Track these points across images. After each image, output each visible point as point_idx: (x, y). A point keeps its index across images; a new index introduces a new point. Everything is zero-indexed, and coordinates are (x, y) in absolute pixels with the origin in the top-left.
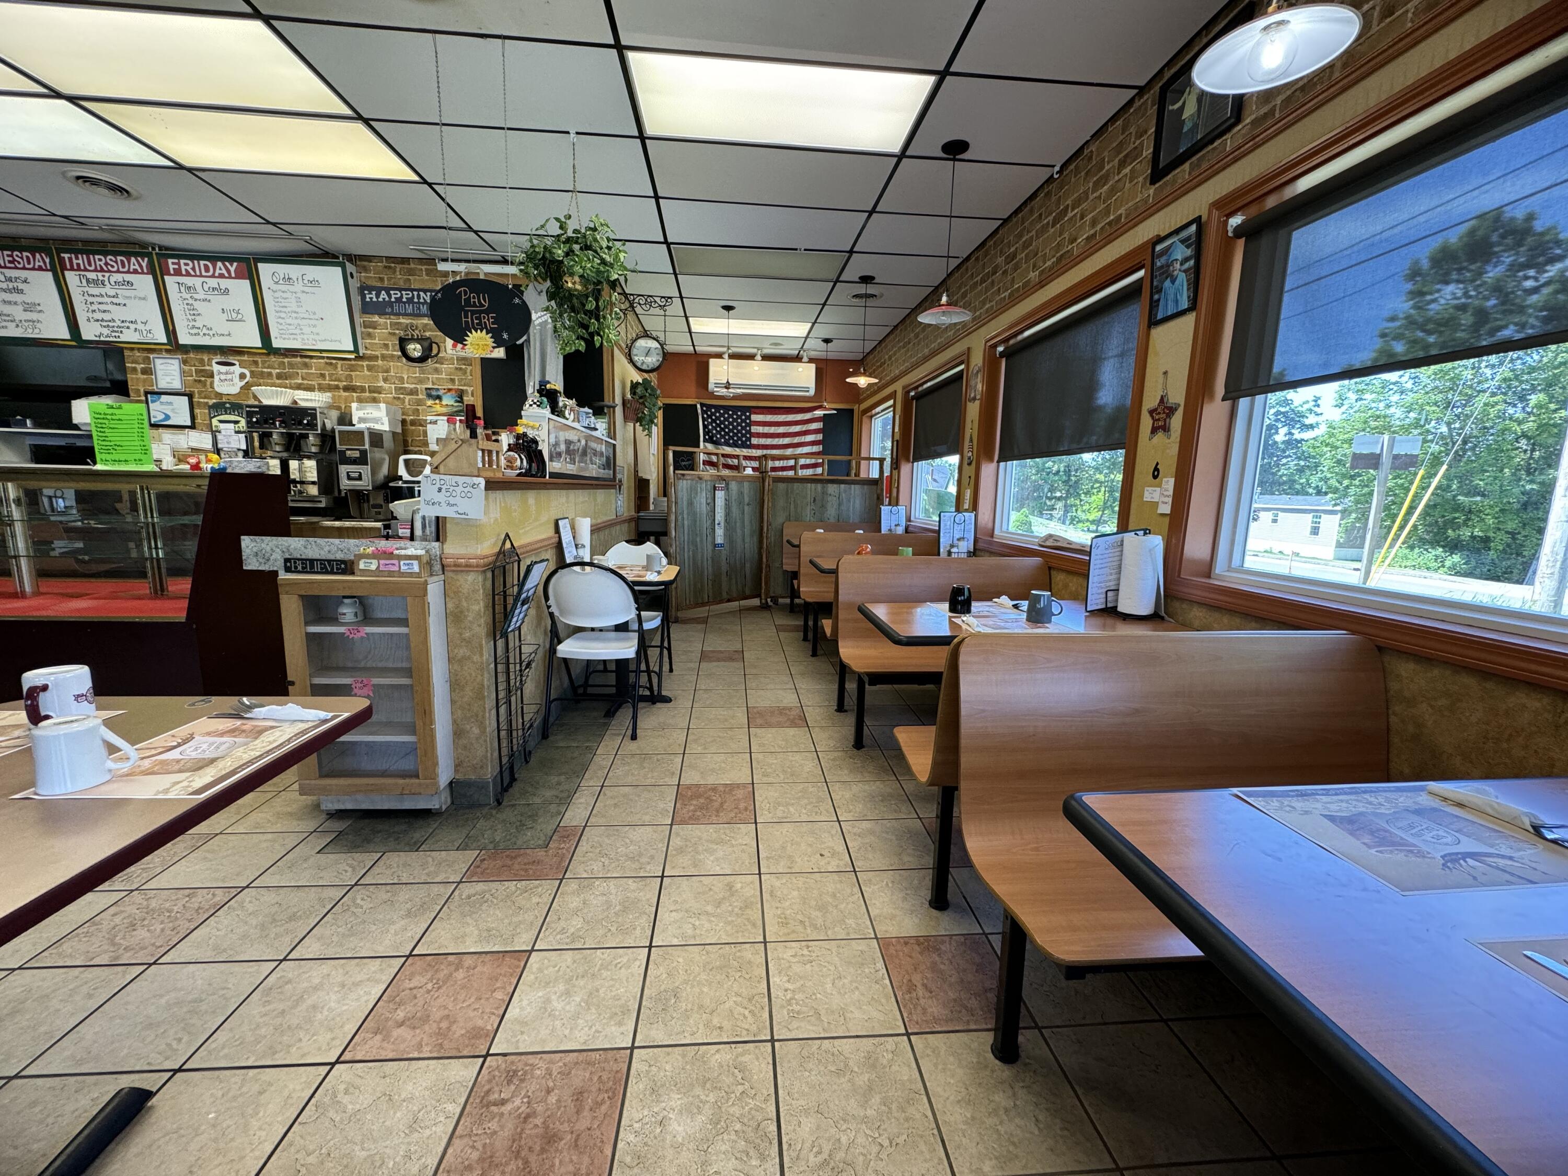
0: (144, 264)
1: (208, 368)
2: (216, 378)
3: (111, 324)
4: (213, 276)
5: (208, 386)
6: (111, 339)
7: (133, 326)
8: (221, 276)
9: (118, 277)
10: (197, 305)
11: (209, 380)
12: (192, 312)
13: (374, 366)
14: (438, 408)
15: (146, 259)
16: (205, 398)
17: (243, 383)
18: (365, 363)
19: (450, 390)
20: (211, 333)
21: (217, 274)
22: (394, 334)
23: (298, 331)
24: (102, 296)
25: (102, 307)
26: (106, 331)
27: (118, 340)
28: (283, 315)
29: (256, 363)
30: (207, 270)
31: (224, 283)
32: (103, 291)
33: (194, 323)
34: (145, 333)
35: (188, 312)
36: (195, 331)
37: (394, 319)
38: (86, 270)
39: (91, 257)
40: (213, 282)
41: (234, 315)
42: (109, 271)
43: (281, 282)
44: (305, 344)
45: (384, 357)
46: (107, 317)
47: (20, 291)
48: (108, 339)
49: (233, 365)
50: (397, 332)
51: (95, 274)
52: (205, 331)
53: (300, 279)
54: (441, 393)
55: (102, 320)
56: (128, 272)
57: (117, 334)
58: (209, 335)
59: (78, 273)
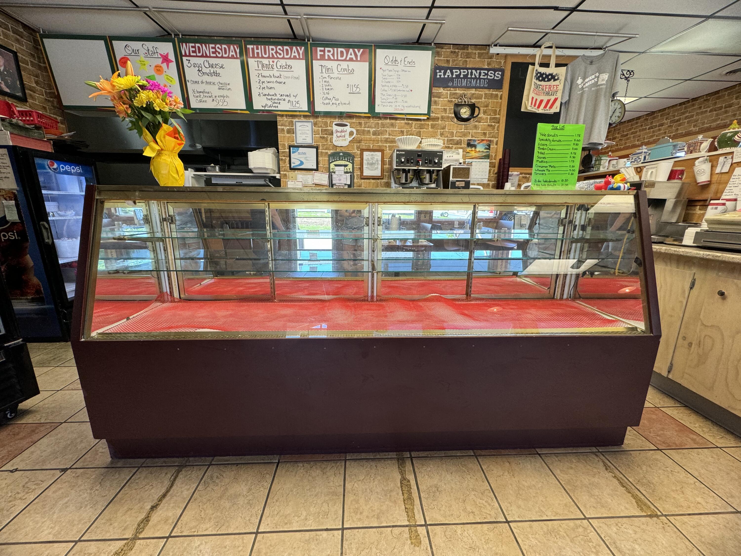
0: (301, 52)
1: (329, 128)
2: (335, 135)
3: (273, 97)
4: (345, 60)
5: (329, 141)
6: (272, 109)
7: (287, 99)
8: (351, 60)
9: (282, 62)
10: (332, 82)
11: (329, 137)
12: (327, 88)
13: (436, 124)
14: (473, 154)
15: (303, 48)
16: (326, 149)
17: (352, 138)
18: (430, 123)
19: (483, 140)
20: (337, 102)
21: (348, 59)
22: (452, 101)
23: (393, 100)
24: (271, 77)
25: (270, 85)
26: (269, 103)
27: (277, 109)
28: (386, 88)
29: (360, 124)
30: (342, 55)
31: (352, 65)
32: (271, 73)
33: (327, 95)
34: (294, 103)
35: (324, 88)
36: (327, 101)
37: (453, 91)
38: (263, 57)
39: (267, 47)
40: (344, 65)
41: (354, 89)
42: (278, 58)
43: (390, 63)
44: (396, 110)
45: (442, 118)
46: (272, 92)
47: (216, 74)
48: (270, 109)
49: (346, 125)
50: (454, 100)
51: (268, 60)
52: (334, 101)
53: (403, 62)
54: (476, 143)
55: (268, 95)
56: (290, 58)
57: (276, 105)
58: (336, 104)
59: (256, 60)
